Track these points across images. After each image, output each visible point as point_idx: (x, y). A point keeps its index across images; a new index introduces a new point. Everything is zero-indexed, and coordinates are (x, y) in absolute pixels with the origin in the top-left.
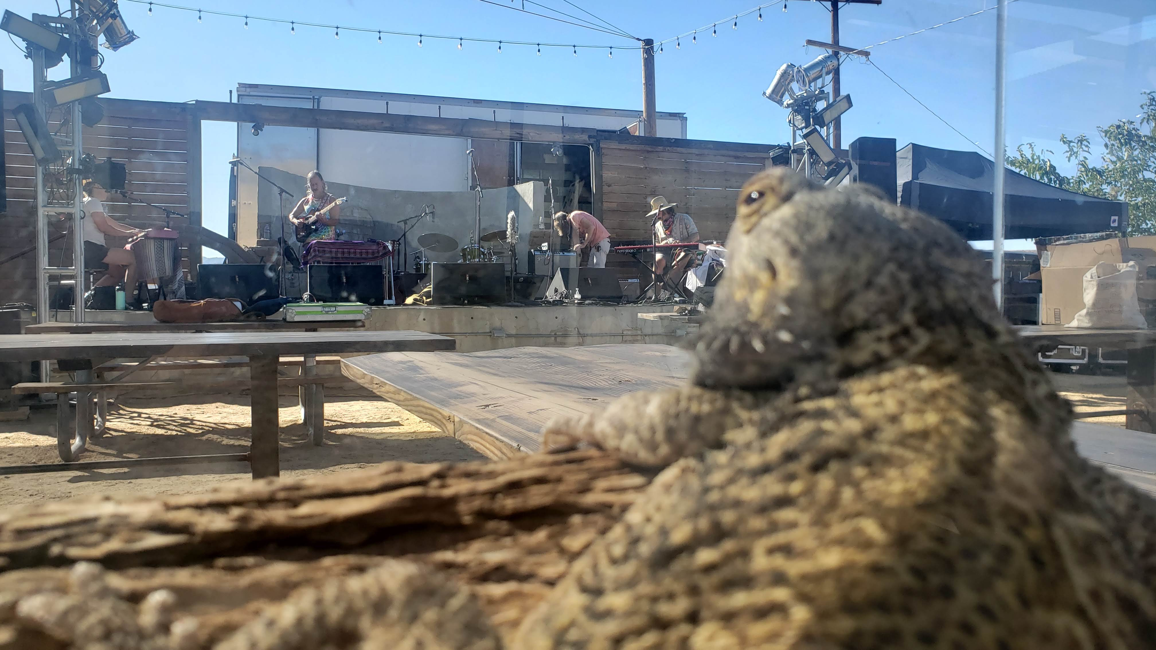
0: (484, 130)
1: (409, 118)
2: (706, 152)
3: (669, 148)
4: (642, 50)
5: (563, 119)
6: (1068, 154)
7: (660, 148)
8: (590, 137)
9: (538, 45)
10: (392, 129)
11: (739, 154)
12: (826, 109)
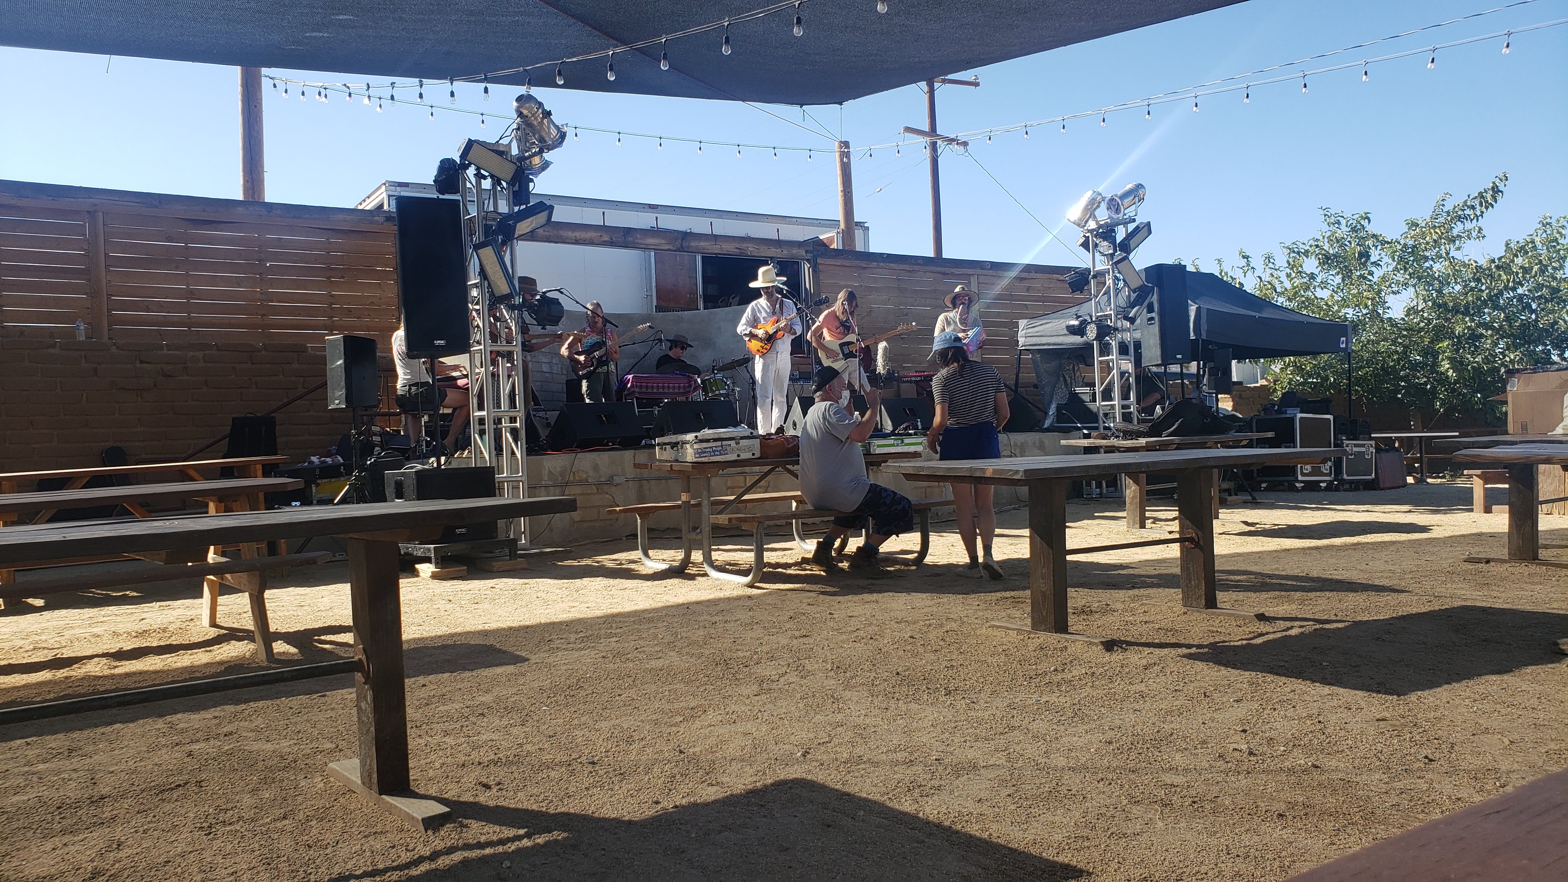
0: (702, 244)
1: (628, 231)
2: (916, 268)
3: (882, 264)
4: (837, 154)
5: (778, 231)
8: (807, 252)
9: (738, 146)
10: (612, 244)
11: (947, 270)
12: (1130, 236)
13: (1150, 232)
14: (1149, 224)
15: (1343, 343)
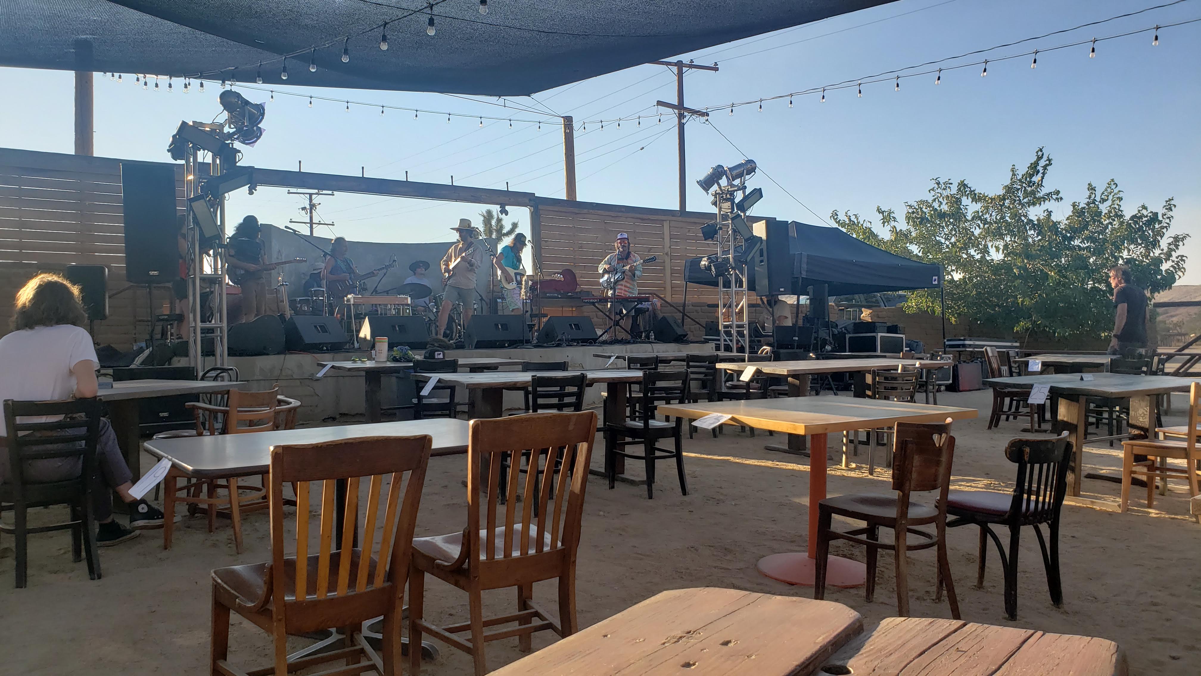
1: (382, 182)
2: (620, 214)
3: (591, 210)
4: (563, 126)
6: (882, 221)
7: (586, 211)
8: (530, 200)
10: (369, 191)
11: (645, 216)
12: (746, 198)
13: (761, 196)
14: (761, 189)
15: (935, 280)
